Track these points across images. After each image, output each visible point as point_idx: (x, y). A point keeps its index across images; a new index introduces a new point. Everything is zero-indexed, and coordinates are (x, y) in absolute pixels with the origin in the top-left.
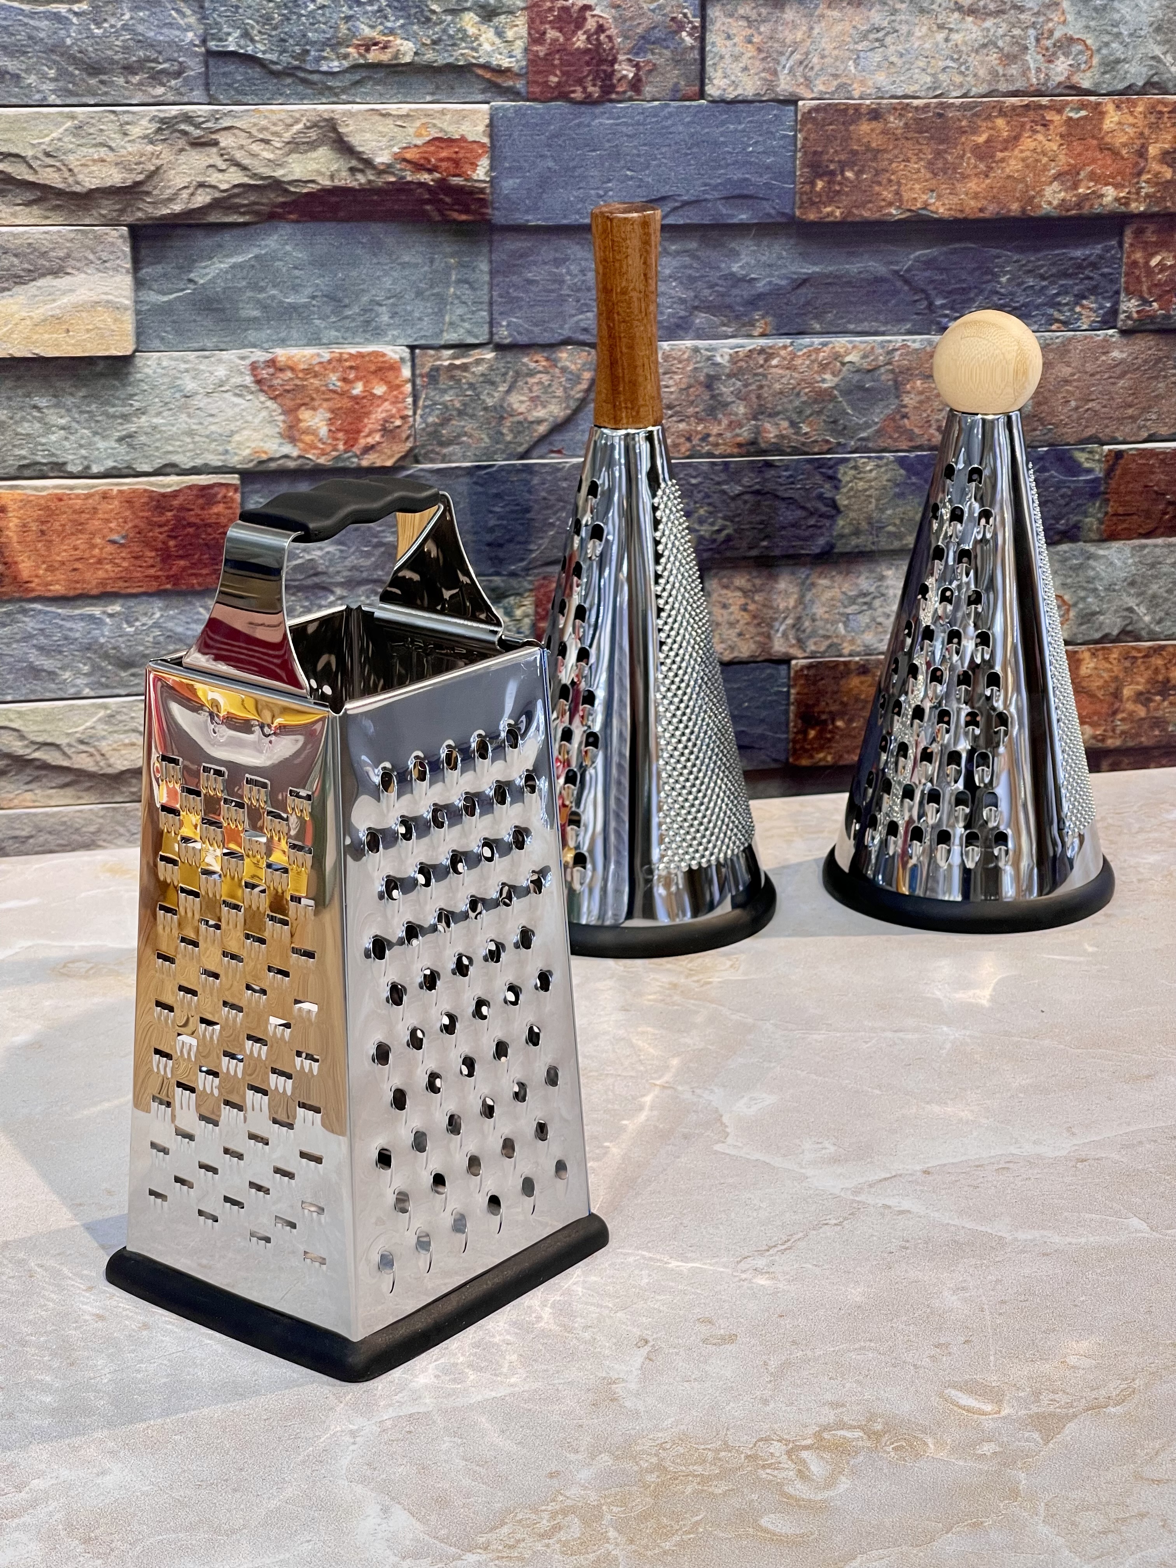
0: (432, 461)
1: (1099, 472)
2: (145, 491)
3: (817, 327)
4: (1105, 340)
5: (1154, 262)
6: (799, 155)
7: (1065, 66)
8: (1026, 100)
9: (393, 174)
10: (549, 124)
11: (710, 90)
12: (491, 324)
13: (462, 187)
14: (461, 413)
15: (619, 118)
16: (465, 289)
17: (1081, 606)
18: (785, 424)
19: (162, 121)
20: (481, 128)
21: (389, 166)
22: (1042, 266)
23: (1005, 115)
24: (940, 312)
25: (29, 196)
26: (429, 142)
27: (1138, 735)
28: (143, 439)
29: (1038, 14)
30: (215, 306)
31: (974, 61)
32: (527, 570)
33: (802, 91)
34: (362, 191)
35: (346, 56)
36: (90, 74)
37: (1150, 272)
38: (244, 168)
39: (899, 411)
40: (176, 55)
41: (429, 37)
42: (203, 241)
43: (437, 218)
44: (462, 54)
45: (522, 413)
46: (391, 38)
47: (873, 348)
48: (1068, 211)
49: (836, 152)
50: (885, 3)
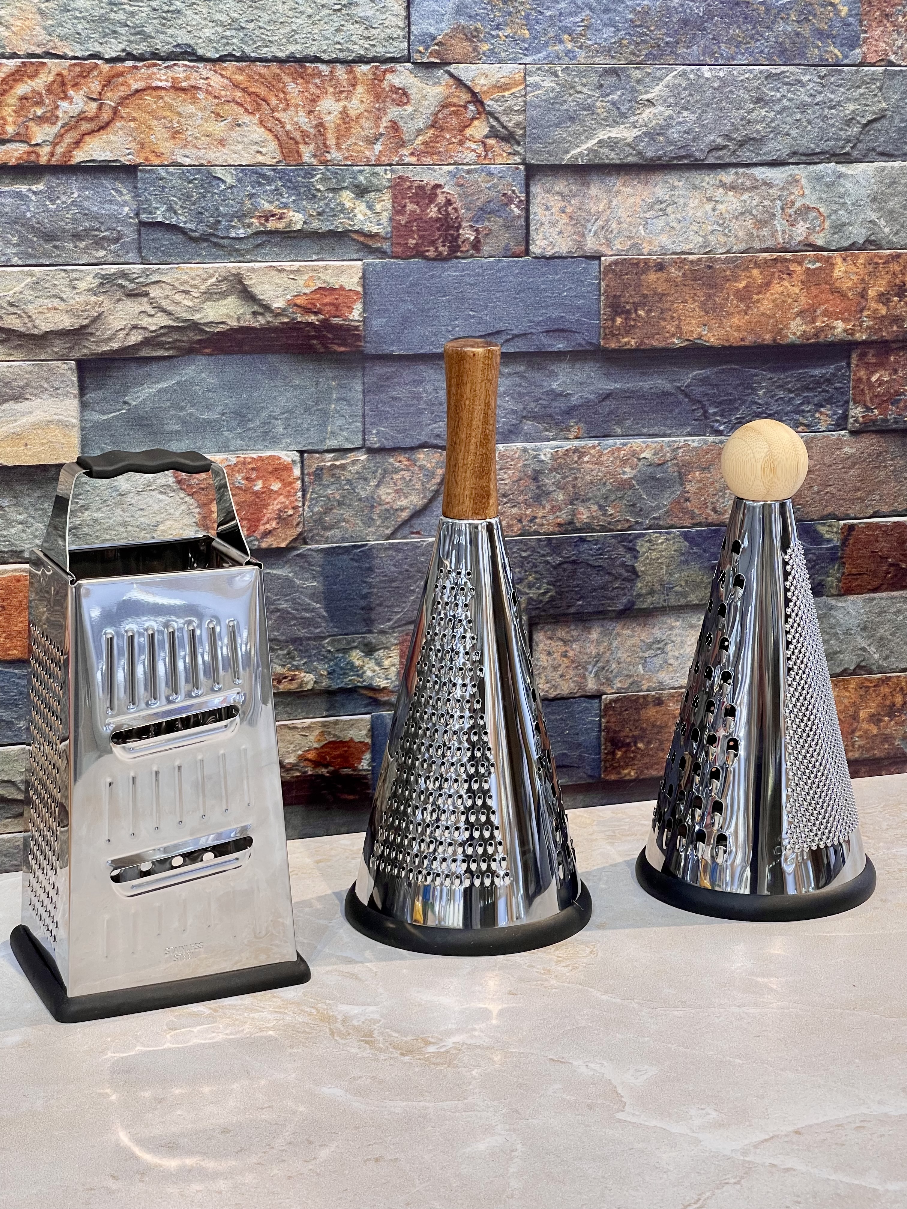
0: (317, 542)
1: (836, 541)
3: (619, 431)
4: (838, 439)
5: (874, 379)
6: (603, 298)
7: (804, 228)
8: (775, 255)
9: (286, 316)
10: (409, 276)
11: (533, 248)
12: (364, 433)
13: (341, 325)
14: (340, 504)
15: (463, 270)
16: (343, 406)
18: (595, 508)
19: (104, 277)
20: (356, 280)
21: (284, 310)
22: (791, 382)
23: (760, 268)
24: (714, 419)
26: (315, 291)
27: (872, 749)
28: (86, 530)
29: (782, 189)
30: (145, 422)
31: (735, 225)
32: (393, 628)
33: (604, 249)
34: (262, 329)
35: (250, 225)
36: (46, 241)
37: (871, 386)
38: (169, 314)
39: (683, 496)
40: (115, 225)
41: (315, 209)
42: (135, 372)
43: (322, 350)
44: (341, 223)
45: (388, 503)
46: (285, 211)
47: (661, 447)
48: (808, 340)
49: (631, 295)
50: (667, 182)
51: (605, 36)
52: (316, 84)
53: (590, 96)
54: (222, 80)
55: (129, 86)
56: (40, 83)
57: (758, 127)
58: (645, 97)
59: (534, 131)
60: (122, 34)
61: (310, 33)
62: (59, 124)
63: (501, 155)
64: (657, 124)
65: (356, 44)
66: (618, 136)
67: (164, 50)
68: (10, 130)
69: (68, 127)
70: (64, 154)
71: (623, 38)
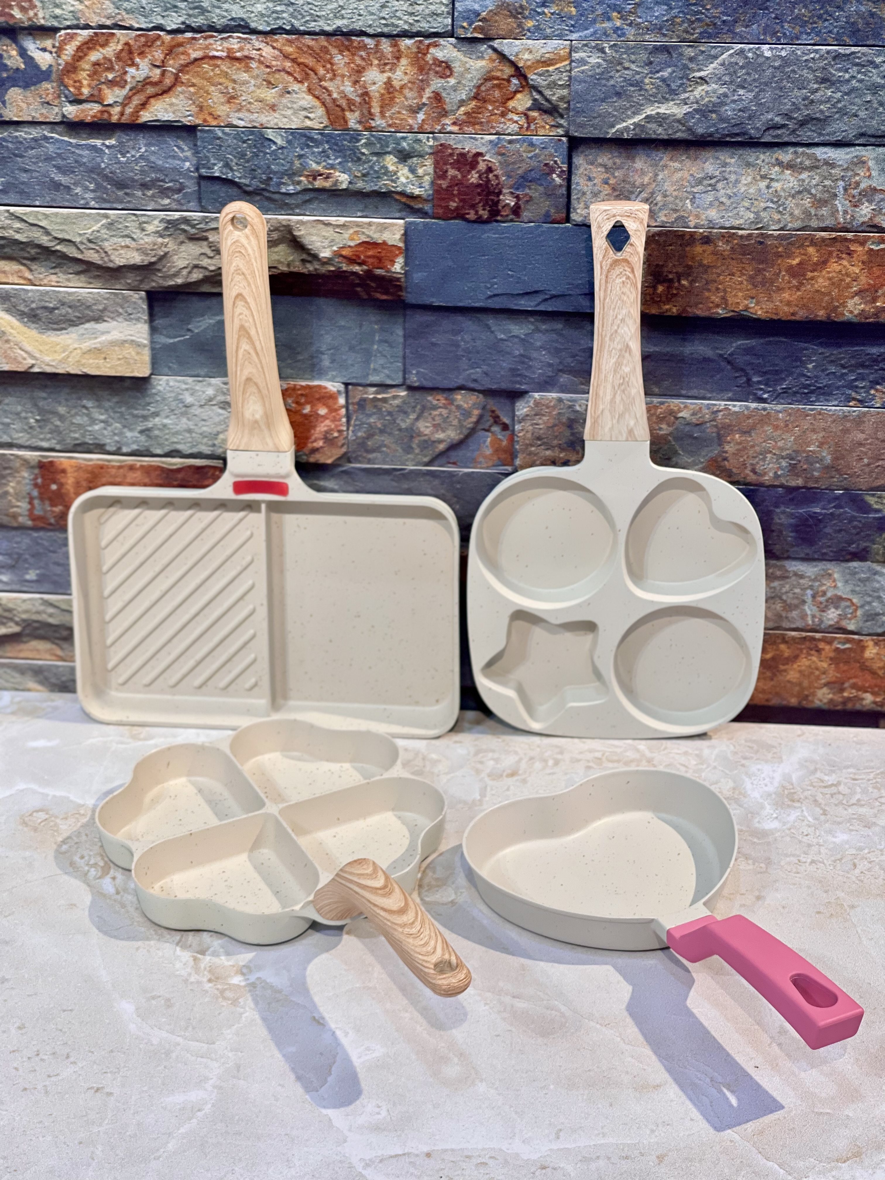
0: (360, 462)
2: (159, 467)
3: (656, 390)
7: (869, 210)
8: (834, 234)
9: (333, 265)
10: (449, 235)
11: (574, 216)
12: (405, 372)
13: (384, 276)
14: (382, 431)
15: (503, 233)
16: (385, 347)
17: (867, 608)
19: (169, 222)
20: (398, 236)
21: (330, 259)
22: (844, 358)
23: (816, 246)
24: (757, 387)
25: (79, 268)
26: (360, 244)
28: (157, 432)
29: (846, 170)
30: (206, 348)
31: (790, 203)
34: (310, 275)
35: (299, 183)
36: (118, 188)
39: (721, 456)
40: (178, 177)
41: (360, 171)
42: (197, 304)
43: (366, 297)
44: (384, 184)
45: (426, 435)
46: (332, 171)
47: (700, 408)
48: (867, 318)
49: (674, 265)
50: (718, 158)
51: (656, 14)
52: (361, 56)
53: (638, 73)
54: (273, 51)
55: (188, 55)
56: (110, 51)
57: (822, 107)
58: (698, 74)
59: (578, 105)
60: (181, 9)
61: (356, 8)
62: (128, 87)
63: (544, 127)
64: (710, 101)
65: (400, 19)
66: (667, 112)
67: (219, 22)
68: (86, 91)
69: (135, 90)
70: (132, 114)
71: (676, 17)
